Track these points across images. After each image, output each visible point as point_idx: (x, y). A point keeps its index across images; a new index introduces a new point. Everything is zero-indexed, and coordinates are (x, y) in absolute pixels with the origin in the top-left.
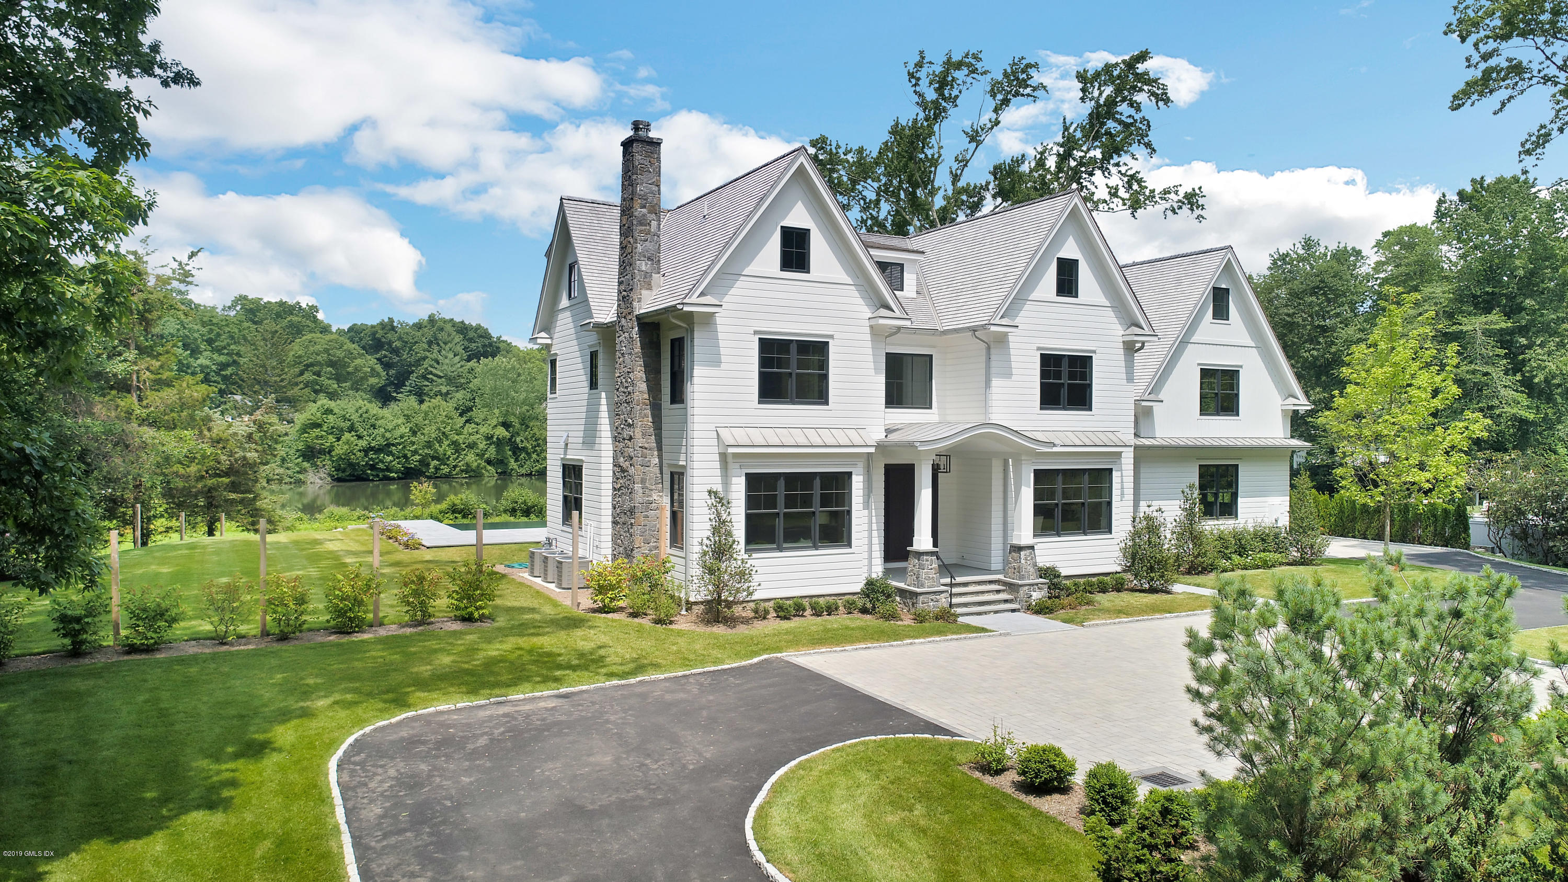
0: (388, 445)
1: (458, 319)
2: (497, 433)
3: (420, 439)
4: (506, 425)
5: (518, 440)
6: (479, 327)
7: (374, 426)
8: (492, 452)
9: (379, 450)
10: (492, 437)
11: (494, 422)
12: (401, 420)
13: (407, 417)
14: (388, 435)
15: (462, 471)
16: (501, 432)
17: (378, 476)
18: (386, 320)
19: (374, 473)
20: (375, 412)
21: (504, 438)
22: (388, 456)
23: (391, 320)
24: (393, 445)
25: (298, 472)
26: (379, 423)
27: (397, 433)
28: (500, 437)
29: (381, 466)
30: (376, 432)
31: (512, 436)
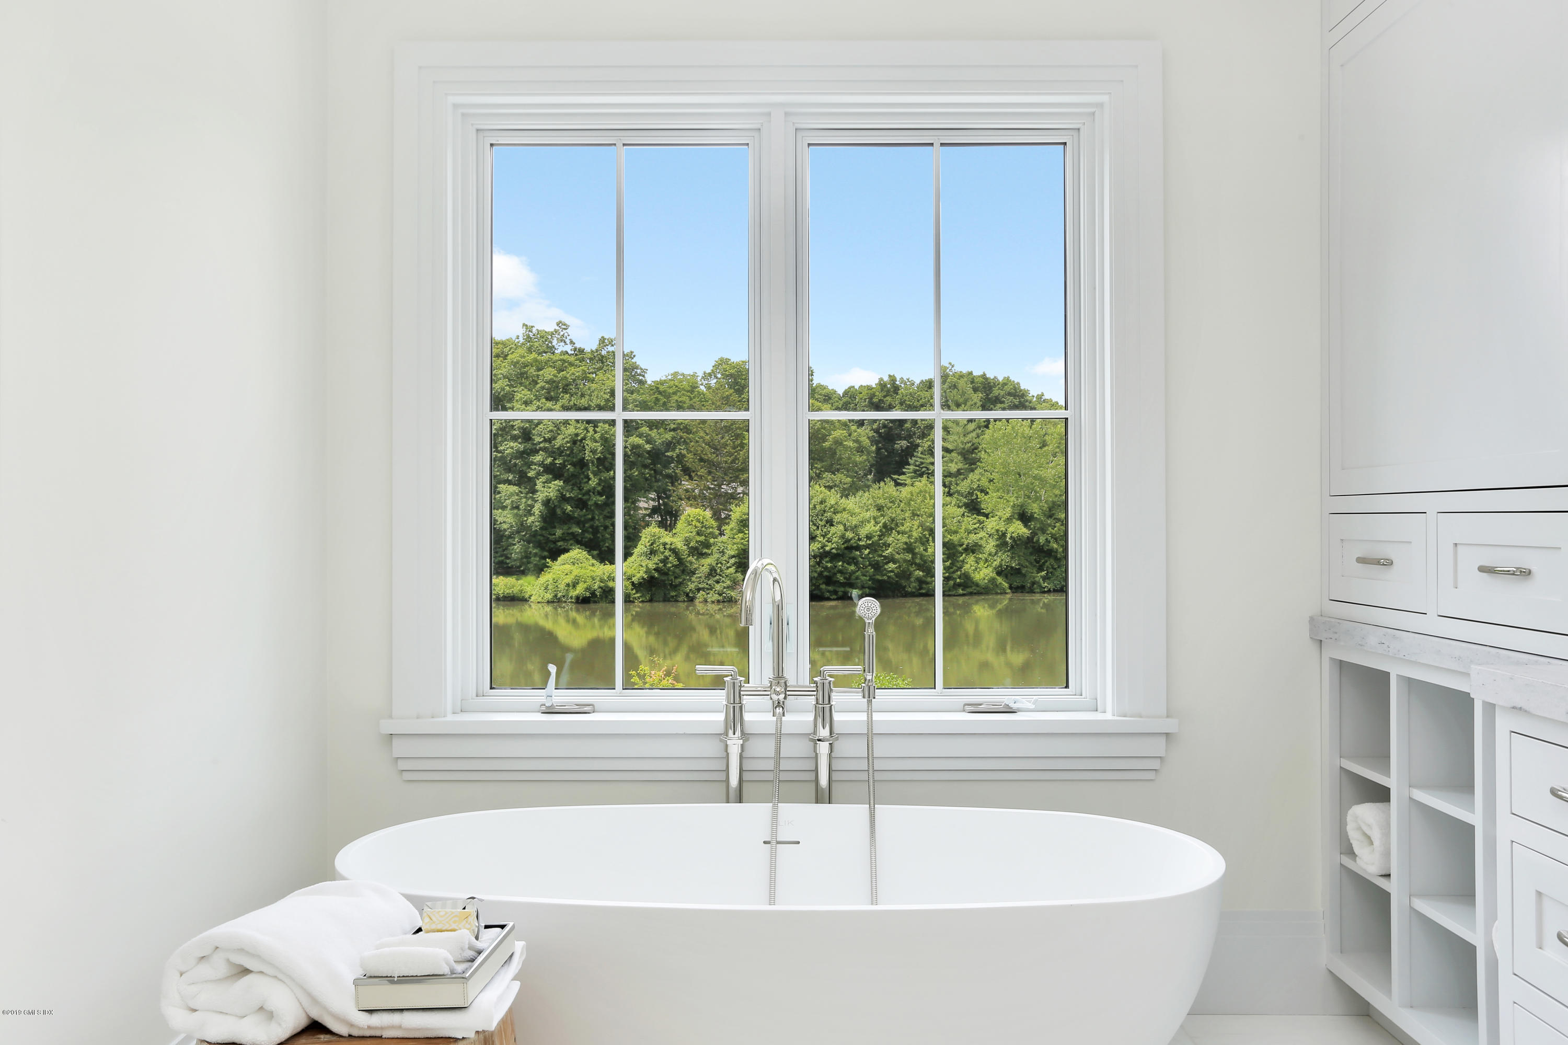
0: (850, 548)
1: (977, 373)
2: (1011, 529)
3: (895, 541)
4: (1024, 517)
5: (1042, 540)
6: (1007, 381)
7: (830, 522)
8: (1003, 558)
9: (834, 557)
10: (1004, 535)
11: (1008, 512)
12: (873, 512)
13: (880, 508)
14: (849, 535)
15: (959, 585)
16: (1018, 529)
17: (835, 592)
18: (886, 379)
19: (830, 588)
20: (833, 502)
21: (1020, 538)
22: (849, 564)
23: (893, 379)
24: (858, 548)
25: (728, 587)
26: (837, 518)
27: (863, 532)
28: (1015, 535)
29: (840, 578)
30: (833, 529)
31: (1034, 534)
